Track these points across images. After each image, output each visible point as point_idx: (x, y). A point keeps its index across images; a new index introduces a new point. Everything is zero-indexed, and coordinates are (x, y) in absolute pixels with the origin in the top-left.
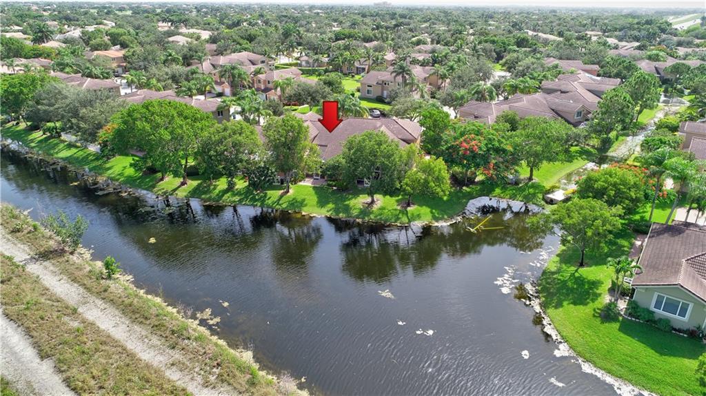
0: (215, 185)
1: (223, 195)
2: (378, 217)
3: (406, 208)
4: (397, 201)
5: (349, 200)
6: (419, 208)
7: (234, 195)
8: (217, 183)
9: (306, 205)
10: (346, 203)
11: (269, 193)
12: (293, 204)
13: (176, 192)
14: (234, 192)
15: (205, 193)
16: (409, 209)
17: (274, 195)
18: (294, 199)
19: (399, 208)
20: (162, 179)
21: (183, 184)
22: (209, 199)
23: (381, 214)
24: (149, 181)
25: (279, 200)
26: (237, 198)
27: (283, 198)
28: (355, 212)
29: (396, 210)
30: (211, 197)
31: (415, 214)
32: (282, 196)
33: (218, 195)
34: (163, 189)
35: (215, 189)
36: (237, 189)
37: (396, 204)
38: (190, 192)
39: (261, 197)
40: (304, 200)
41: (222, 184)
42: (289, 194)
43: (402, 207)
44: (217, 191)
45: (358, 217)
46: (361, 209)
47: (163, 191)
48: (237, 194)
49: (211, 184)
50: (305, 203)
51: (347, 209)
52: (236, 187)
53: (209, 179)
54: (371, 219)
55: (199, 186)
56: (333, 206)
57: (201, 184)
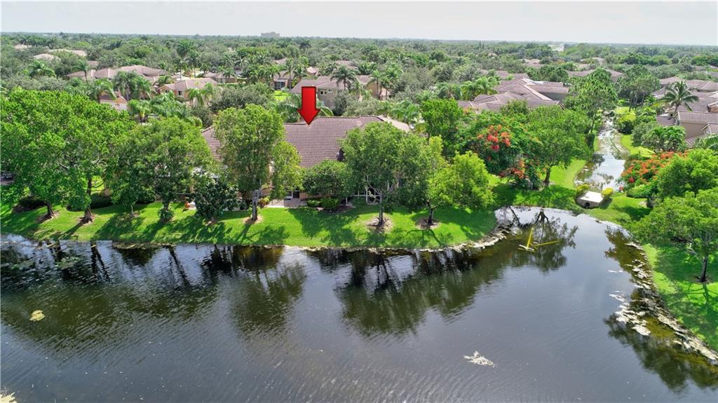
0: (138, 219)
1: (154, 232)
2: (398, 243)
3: (428, 228)
4: (413, 219)
5: (348, 222)
6: (445, 225)
7: (173, 230)
8: (142, 215)
9: (287, 236)
10: (346, 227)
11: (228, 222)
12: (267, 236)
13: (76, 234)
14: (171, 226)
15: (125, 231)
16: (432, 228)
17: (234, 225)
18: (267, 229)
19: (419, 227)
20: (48, 216)
21: (85, 220)
22: (133, 240)
23: (399, 239)
24: (25, 222)
25: (245, 231)
26: (178, 235)
27: (251, 229)
28: (362, 240)
29: (416, 231)
30: (135, 236)
31: (444, 234)
32: (247, 226)
33: (145, 232)
34: (52, 231)
35: (139, 224)
36: (176, 222)
37: (412, 223)
38: (98, 232)
39: (216, 229)
40: (282, 229)
41: (150, 215)
42: (257, 222)
43: (423, 226)
44: (143, 227)
45: (368, 245)
46: (369, 234)
47: (52, 234)
48: (176, 229)
49: (132, 217)
50: (286, 232)
51: (349, 236)
52: (174, 219)
53: (129, 210)
54: (387, 246)
55: (112, 221)
56: (328, 233)
57: (115, 218)
